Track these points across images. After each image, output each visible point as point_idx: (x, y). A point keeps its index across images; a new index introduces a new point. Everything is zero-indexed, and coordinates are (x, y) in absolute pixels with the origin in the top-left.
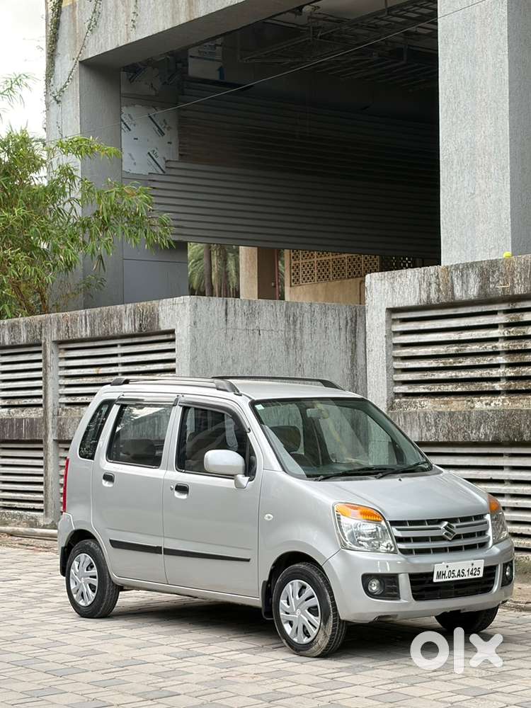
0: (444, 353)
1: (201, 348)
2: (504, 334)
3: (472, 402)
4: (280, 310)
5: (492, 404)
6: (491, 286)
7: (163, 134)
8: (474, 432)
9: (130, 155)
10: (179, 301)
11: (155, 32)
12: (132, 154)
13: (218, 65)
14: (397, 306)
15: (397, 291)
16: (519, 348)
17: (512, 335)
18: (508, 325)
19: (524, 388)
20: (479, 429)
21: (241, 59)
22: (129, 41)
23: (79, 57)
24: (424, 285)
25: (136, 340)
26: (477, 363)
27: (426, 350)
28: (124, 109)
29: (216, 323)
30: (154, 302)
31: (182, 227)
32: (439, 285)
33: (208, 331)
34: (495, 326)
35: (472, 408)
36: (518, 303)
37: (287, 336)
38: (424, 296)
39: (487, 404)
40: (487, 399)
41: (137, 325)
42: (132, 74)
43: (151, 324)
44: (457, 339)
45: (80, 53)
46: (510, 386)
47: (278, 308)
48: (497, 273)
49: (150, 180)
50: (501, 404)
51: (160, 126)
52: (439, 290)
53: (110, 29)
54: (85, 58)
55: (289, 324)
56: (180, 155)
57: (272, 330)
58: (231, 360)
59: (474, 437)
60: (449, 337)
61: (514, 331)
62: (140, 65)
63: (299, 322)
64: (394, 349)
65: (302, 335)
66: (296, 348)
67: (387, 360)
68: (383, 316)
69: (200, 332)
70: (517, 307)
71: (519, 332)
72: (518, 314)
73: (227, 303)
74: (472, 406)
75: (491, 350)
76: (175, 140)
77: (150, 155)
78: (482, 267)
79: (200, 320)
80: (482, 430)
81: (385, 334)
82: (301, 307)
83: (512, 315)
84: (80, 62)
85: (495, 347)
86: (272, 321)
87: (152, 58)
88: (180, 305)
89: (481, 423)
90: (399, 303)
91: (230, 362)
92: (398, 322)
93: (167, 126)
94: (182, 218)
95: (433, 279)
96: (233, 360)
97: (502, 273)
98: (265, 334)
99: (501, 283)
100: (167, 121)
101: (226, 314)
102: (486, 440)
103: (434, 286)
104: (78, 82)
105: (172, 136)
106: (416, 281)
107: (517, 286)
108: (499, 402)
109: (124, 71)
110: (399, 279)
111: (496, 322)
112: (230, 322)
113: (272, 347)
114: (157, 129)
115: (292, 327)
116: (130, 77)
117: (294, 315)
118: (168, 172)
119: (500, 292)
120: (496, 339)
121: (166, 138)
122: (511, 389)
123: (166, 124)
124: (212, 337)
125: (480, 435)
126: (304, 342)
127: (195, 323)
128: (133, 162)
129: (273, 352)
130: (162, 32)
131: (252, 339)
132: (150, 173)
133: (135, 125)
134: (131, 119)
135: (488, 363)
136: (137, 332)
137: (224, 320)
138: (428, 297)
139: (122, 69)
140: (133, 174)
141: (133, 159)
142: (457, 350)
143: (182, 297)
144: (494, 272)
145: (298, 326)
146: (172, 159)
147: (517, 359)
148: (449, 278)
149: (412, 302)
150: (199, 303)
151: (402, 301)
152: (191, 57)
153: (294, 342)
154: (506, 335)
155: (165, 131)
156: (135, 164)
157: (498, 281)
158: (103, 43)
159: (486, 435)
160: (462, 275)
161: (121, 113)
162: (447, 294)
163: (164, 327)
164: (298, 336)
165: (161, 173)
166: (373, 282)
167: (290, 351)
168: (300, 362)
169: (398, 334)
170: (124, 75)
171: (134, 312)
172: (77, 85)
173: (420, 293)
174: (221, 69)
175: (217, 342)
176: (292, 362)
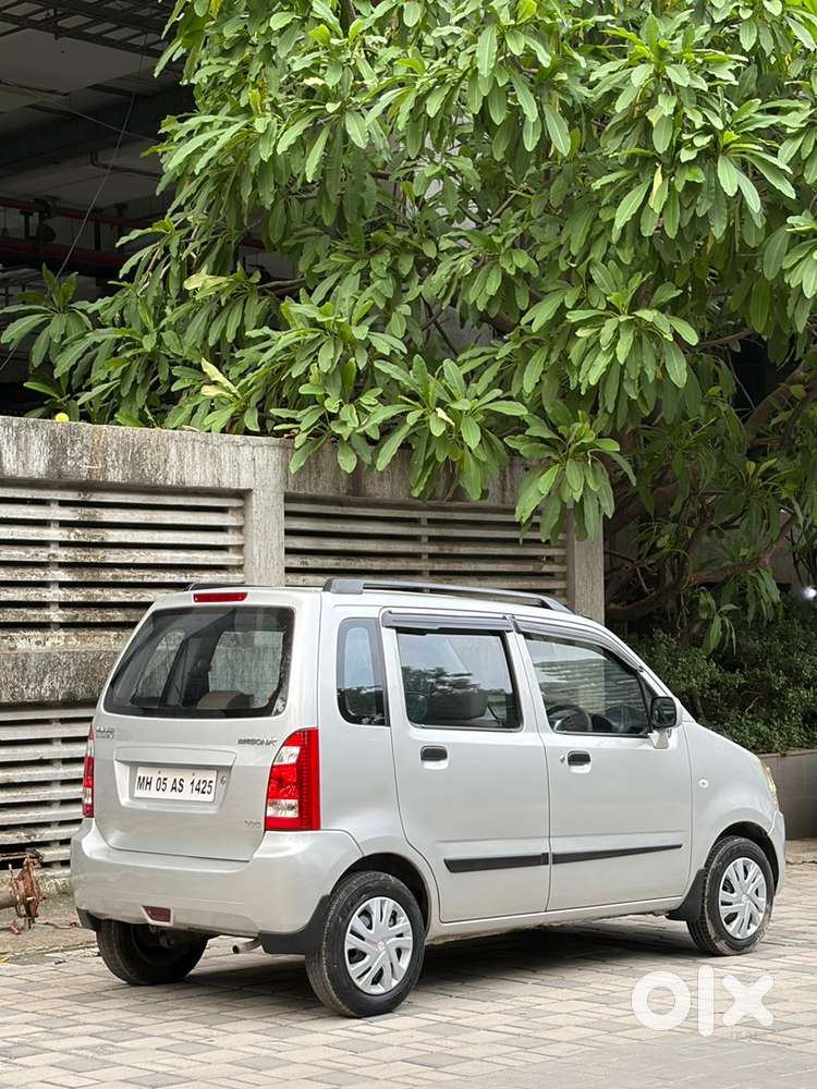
2: (69, 537)
3: (12, 640)
5: (48, 644)
6: (69, 463)
8: (31, 686)
16: (93, 560)
17: (82, 539)
18: (79, 524)
19: (99, 620)
20: (42, 681)
26: (19, 579)
35: (11, 649)
36: (95, 494)
39: (38, 643)
40: (36, 635)
46: (77, 616)
48: (79, 445)
50: (63, 643)
59: (30, 694)
61: (85, 535)
70: (93, 500)
71: (93, 537)
72: (95, 510)
74: (12, 645)
78: (53, 432)
80: (46, 683)
83: (83, 511)
85: (54, 555)
89: (45, 673)
97: (87, 446)
99: (86, 460)
102: (52, 699)
107: (112, 470)
108: (56, 640)
122: (78, 620)
125: (43, 691)
135: (38, 579)
147: (87, 576)
157: (81, 458)
159: (53, 690)
160: (18, 438)
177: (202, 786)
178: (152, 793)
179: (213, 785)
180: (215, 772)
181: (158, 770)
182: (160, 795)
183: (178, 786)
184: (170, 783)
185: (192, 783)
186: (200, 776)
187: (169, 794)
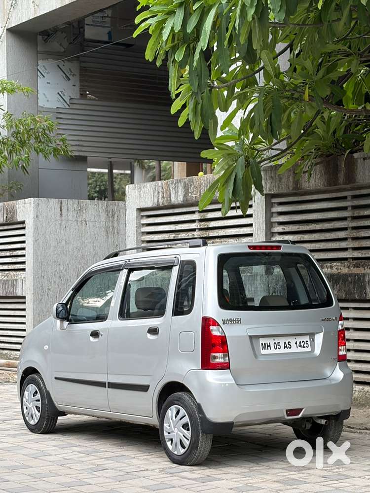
0: (167, 239)
1: (42, 234)
4: (102, 207)
6: (189, 195)
7: (69, 79)
9: (44, 94)
10: (28, 201)
11: (51, 10)
12: (46, 94)
13: (107, 30)
14: (142, 207)
15: (142, 196)
16: (205, 236)
17: (202, 227)
18: (201, 221)
21: (120, 26)
22: (36, 16)
23: (5, 26)
24: (156, 193)
25: (6, 227)
27: (159, 236)
28: (40, 62)
29: (53, 216)
30: (14, 201)
31: (82, 146)
32: (163, 193)
33: (47, 221)
34: (193, 221)
37: (107, 225)
38: (156, 201)
41: (5, 218)
42: (46, 37)
43: (12, 217)
44: (174, 229)
45: (6, 23)
47: (100, 206)
48: (193, 186)
49: (57, 113)
51: (67, 74)
52: (163, 197)
53: (25, 7)
54: (9, 27)
55: (109, 217)
56: (81, 94)
57: (96, 221)
58: (64, 242)
60: (170, 228)
61: (204, 225)
62: (50, 31)
63: (116, 215)
64: (142, 235)
65: (118, 225)
66: (114, 233)
67: (137, 243)
68: (135, 213)
69: (41, 223)
70: (205, 209)
72: (205, 213)
73: (61, 203)
75: (191, 237)
76: (78, 84)
77: (59, 94)
78: (185, 182)
79: (41, 214)
81: (136, 225)
82: (118, 205)
83: (202, 214)
84: (7, 29)
85: (194, 235)
86: (95, 215)
87: (56, 26)
88: (28, 204)
90: (143, 205)
91: (64, 243)
92: (145, 217)
93: (72, 74)
94: (83, 140)
95: (161, 189)
96: (66, 242)
97: (195, 187)
98: (89, 224)
99: (194, 193)
100: (72, 70)
101: (61, 210)
103: (161, 194)
104: (6, 44)
105: (75, 80)
106: (152, 190)
109: (40, 35)
110: (143, 189)
111: (194, 219)
112: (64, 216)
113: (96, 233)
114: (64, 76)
115: (111, 219)
116: (45, 39)
117: (113, 211)
118: (72, 106)
119: (194, 199)
120: (194, 230)
121: (71, 82)
123: (71, 72)
124: (50, 226)
126: (120, 230)
127: (37, 217)
128: (47, 99)
129: (97, 236)
130: (55, 10)
131: (80, 227)
132: (57, 108)
133: (48, 73)
134: (46, 69)
136: (5, 222)
137: (59, 214)
138: (158, 201)
139: (39, 34)
140: (46, 108)
141: (46, 97)
142: (174, 237)
143: (29, 199)
144: (191, 185)
145: (116, 218)
146: (75, 98)
148: (168, 189)
149: (150, 204)
150: (40, 202)
151: (144, 203)
152: (87, 25)
153: (113, 229)
154: (199, 227)
155: (71, 77)
156: (48, 101)
158: (21, 16)
160: (175, 187)
161: (37, 65)
162: (167, 199)
163: (19, 219)
164: (116, 225)
165: (68, 107)
166: (130, 190)
167: (109, 235)
168: (117, 243)
169: (145, 226)
170: (40, 38)
171: (3, 209)
172: (5, 45)
173: (154, 199)
174: (109, 33)
175: (54, 229)
176: (110, 243)
177: (302, 344)
178: (272, 351)
179: (309, 343)
180: (308, 336)
181: (273, 338)
182: (278, 351)
183: (288, 346)
184: (282, 345)
185: (296, 343)
186: (299, 339)
187: (283, 350)
